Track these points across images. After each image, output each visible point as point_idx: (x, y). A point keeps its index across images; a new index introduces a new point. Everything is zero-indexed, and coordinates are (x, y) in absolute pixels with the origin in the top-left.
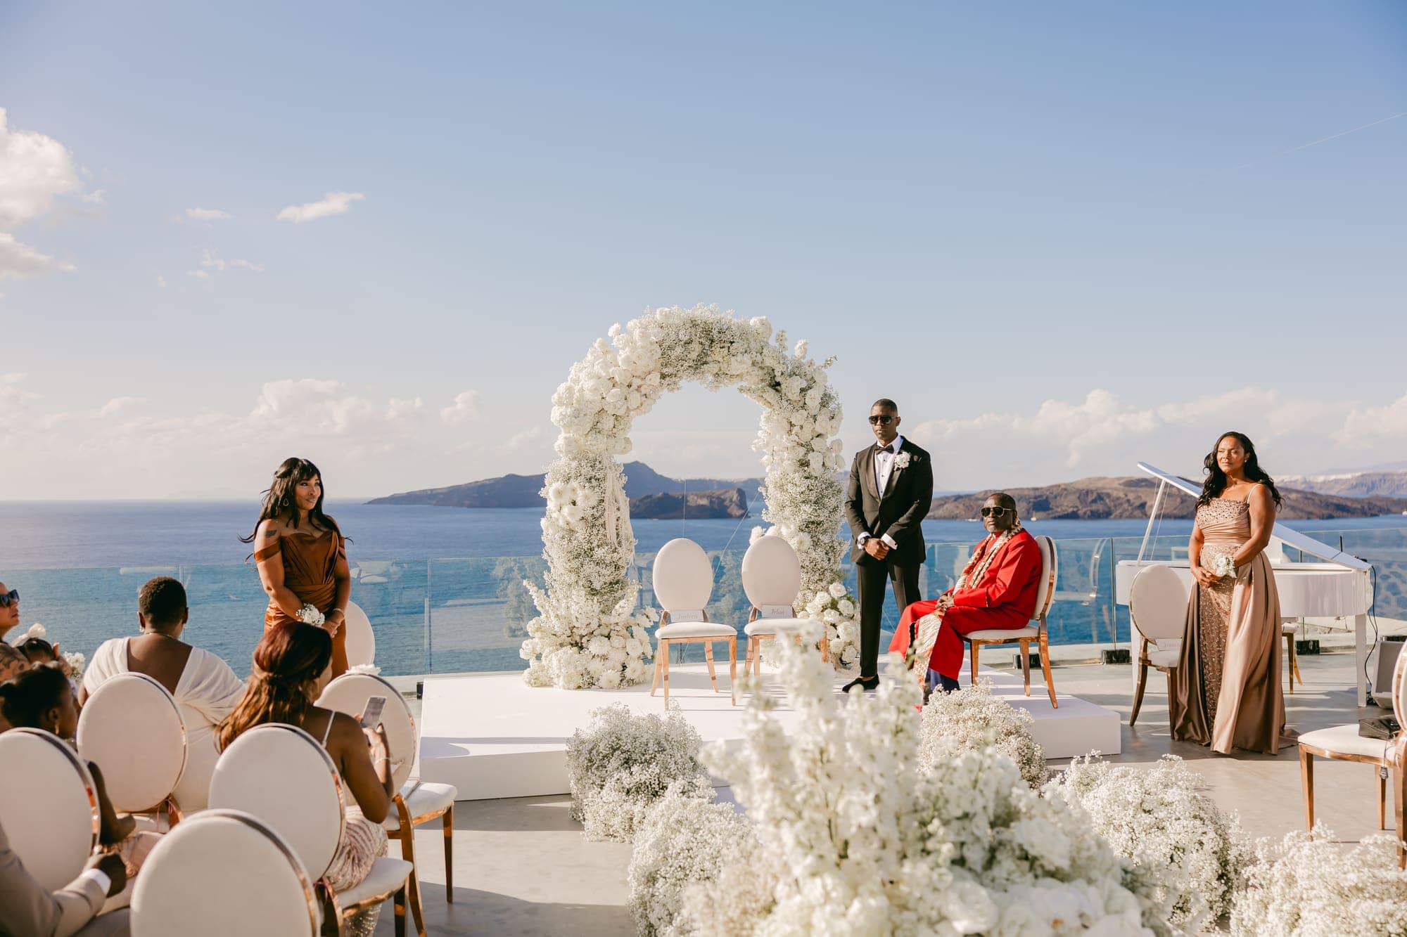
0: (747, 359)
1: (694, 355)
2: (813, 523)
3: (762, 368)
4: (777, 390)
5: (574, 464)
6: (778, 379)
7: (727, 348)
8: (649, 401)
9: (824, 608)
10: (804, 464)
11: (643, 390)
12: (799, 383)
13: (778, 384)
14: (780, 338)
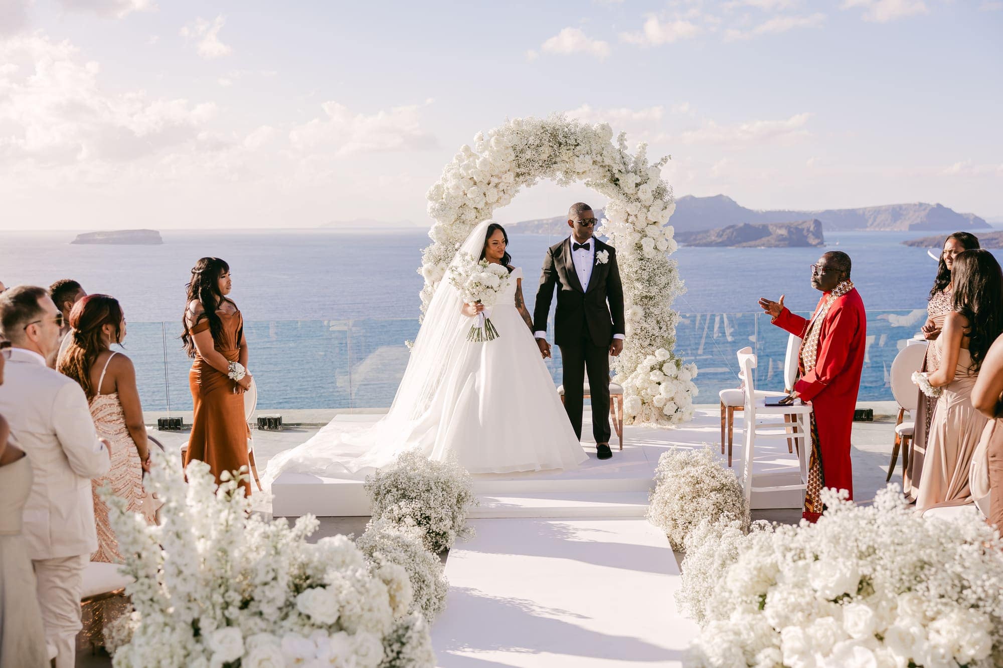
0: (588, 159)
1: (545, 157)
2: (646, 297)
3: (602, 166)
4: (616, 184)
5: (443, 247)
6: (617, 176)
7: (572, 150)
8: (506, 196)
9: (652, 369)
10: (639, 247)
11: (501, 187)
12: (633, 179)
13: (618, 180)
14: (621, 139)
